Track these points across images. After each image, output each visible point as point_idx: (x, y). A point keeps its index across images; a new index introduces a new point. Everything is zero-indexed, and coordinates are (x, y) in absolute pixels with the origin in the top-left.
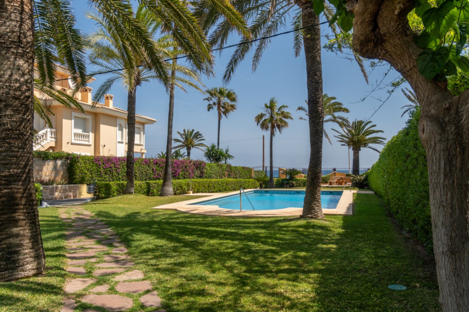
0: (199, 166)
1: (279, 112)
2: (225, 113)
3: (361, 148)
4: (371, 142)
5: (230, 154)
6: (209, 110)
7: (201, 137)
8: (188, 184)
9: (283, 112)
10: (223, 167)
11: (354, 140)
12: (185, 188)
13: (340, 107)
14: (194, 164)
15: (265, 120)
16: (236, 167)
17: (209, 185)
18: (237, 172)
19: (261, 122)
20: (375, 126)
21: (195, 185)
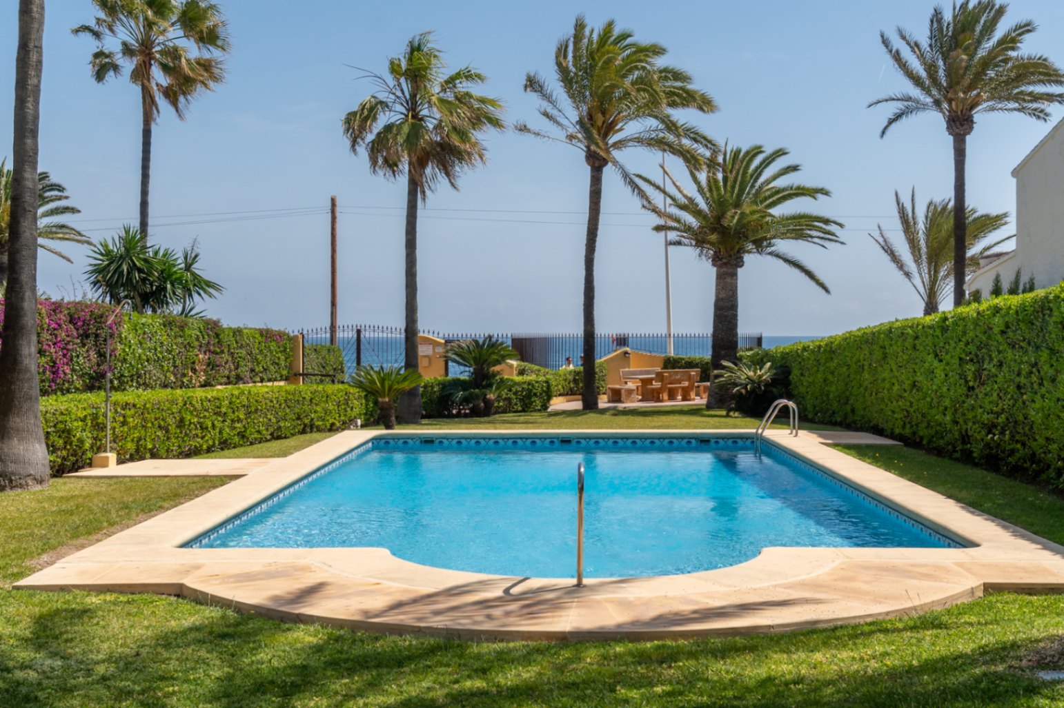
0: (92, 330)
1: (450, 96)
2: (171, 95)
3: (747, 258)
4: (783, 236)
5: (206, 276)
6: (100, 75)
7: (59, 198)
8: (95, 417)
9: (468, 95)
10: (188, 332)
11: (725, 223)
12: (81, 441)
13: (687, 92)
14: (72, 320)
15: (388, 128)
16: (237, 332)
17: (182, 420)
18: (243, 352)
19: (370, 137)
20: (794, 168)
21: (124, 423)
